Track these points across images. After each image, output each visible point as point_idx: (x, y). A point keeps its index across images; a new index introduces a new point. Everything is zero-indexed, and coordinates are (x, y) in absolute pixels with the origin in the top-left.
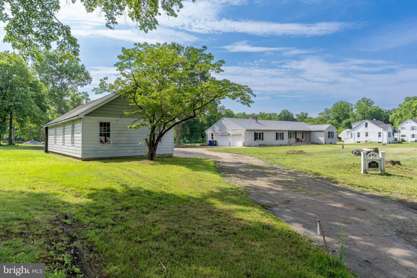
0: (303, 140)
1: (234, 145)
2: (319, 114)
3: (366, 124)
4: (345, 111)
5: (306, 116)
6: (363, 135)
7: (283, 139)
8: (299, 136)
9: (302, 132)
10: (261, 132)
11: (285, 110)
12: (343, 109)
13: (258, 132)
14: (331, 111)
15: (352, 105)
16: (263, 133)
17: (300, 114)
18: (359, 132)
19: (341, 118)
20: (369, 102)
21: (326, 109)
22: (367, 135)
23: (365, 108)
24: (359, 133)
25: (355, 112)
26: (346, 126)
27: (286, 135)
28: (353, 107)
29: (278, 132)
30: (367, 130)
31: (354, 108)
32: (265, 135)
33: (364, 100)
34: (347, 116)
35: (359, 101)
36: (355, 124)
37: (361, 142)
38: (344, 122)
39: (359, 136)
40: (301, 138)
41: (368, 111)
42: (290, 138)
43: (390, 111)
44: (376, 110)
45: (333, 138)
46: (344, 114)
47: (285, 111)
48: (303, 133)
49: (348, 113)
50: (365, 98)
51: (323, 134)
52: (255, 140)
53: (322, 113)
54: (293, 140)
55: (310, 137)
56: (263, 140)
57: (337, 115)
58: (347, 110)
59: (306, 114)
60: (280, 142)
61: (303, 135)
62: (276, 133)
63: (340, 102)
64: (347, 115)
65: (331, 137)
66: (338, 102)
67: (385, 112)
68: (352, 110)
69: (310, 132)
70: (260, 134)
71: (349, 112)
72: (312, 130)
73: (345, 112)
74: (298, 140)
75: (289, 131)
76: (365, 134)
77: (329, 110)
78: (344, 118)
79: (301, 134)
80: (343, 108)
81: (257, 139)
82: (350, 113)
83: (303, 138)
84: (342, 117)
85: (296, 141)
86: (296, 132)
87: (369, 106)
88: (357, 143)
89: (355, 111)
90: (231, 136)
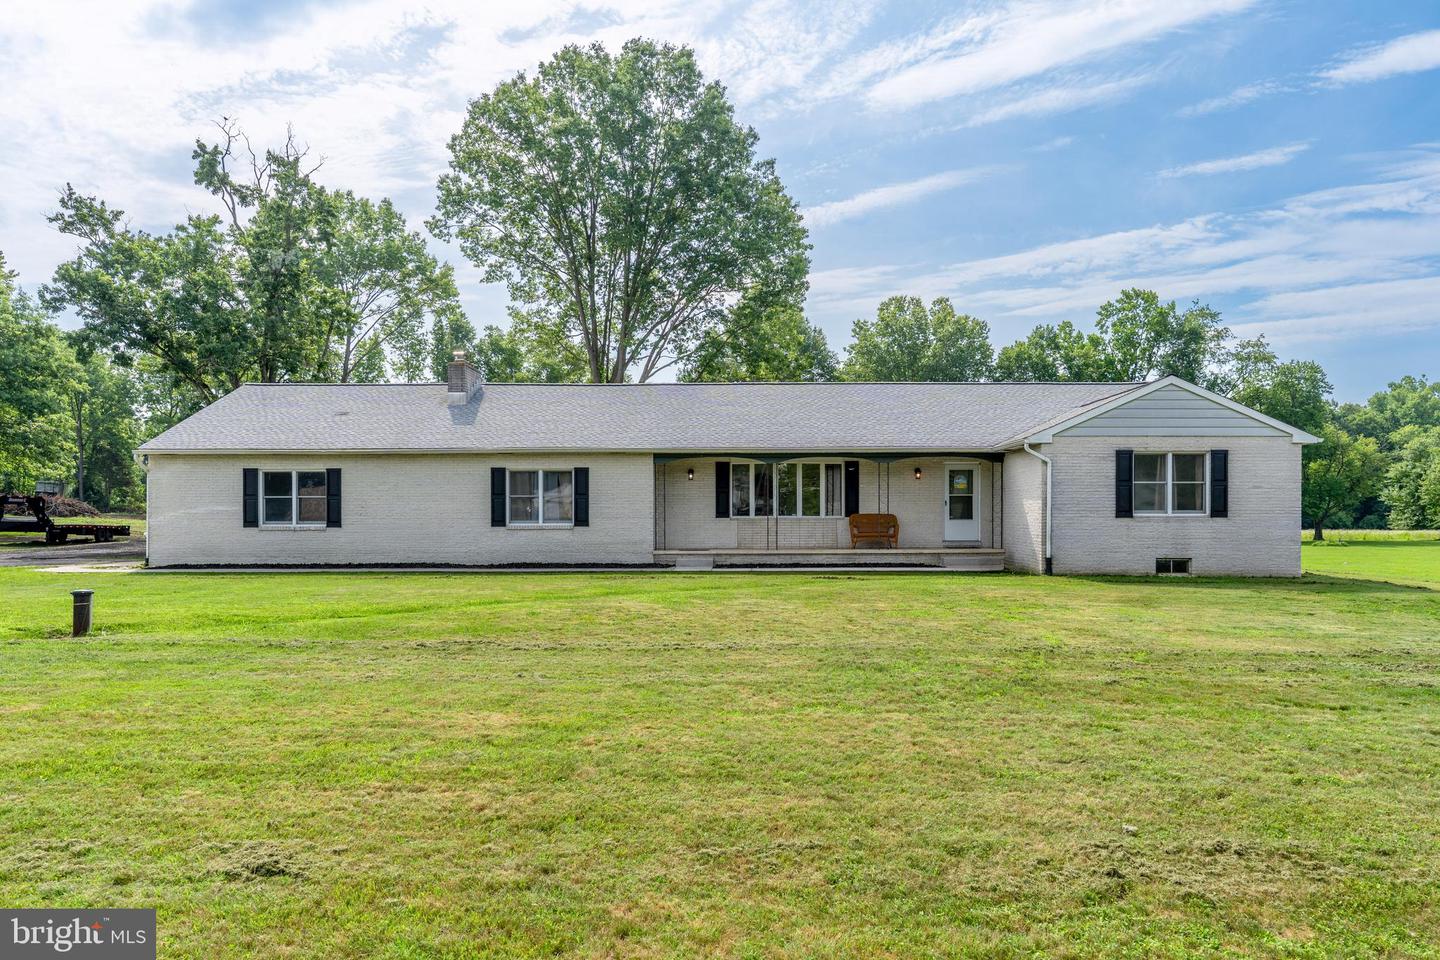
7: (583, 520)
16: (336, 473)
27: (622, 487)
29: (516, 465)
48: (965, 476)
51: (1037, 472)
52: (251, 522)
55: (1002, 505)
56: (335, 522)
62: (498, 475)
65: (1186, 506)
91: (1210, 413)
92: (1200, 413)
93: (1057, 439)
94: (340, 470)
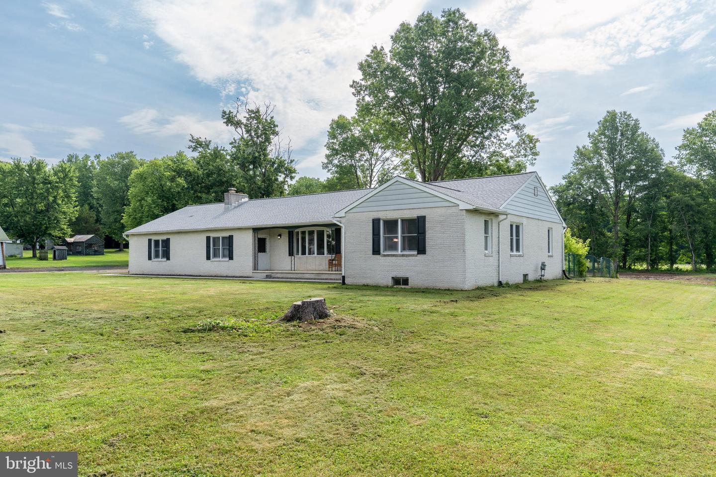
7: (232, 257)
10: (165, 238)
13: (159, 238)
27: (243, 243)
29: (213, 235)
32: (175, 245)
52: (150, 258)
56: (169, 258)
60: (219, 265)
62: (209, 239)
81: (158, 257)
91: (416, 195)
92: (412, 196)
93: (347, 214)
94: (170, 239)
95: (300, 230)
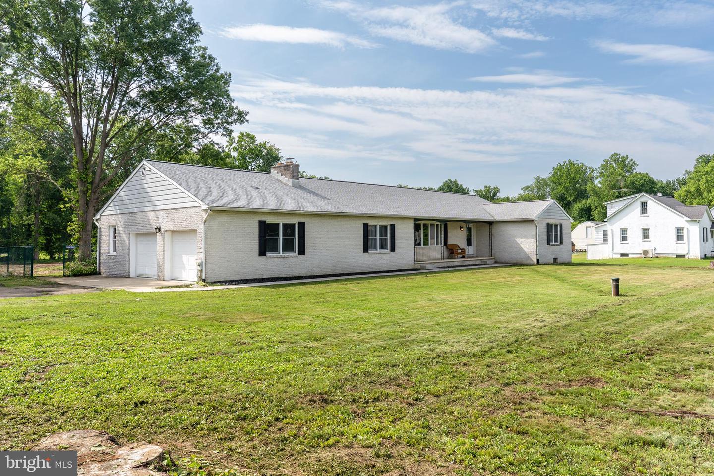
0: (471, 250)
1: (176, 275)
2: (522, 189)
3: (644, 205)
4: (577, 183)
5: (495, 194)
6: (634, 235)
7: (393, 249)
8: (457, 238)
9: (465, 225)
10: (295, 221)
11: (449, 180)
12: (574, 178)
13: (281, 221)
14: (548, 182)
15: (593, 170)
16: (302, 225)
17: (483, 189)
18: (624, 227)
19: (570, 199)
20: (627, 162)
21: (537, 179)
22: (646, 236)
23: (620, 175)
24: (624, 231)
25: (600, 185)
26: (581, 217)
27: (405, 234)
28: (595, 174)
29: (371, 222)
30: (645, 221)
31: (597, 177)
32: (314, 233)
33: (615, 158)
34: (581, 195)
35: (606, 161)
36: (615, 205)
37: (630, 256)
38: (577, 206)
39: (624, 238)
40: (462, 244)
41: (628, 182)
42: (426, 244)
43: (670, 183)
44: (644, 180)
45: (561, 243)
46: (575, 189)
47: (451, 182)
48: (469, 229)
49: (583, 188)
50: (617, 154)
51: (531, 230)
52: (262, 253)
53: (529, 187)
54: (434, 251)
55: (491, 240)
56: (302, 252)
57: (560, 190)
58: (582, 181)
59: (495, 189)
60: (379, 258)
61: (469, 234)
62: (366, 226)
63: (567, 162)
64: (581, 193)
65: (556, 241)
66: (562, 163)
67: (659, 185)
68: (592, 179)
69: (491, 223)
70: (289, 228)
71: (586, 185)
72: (498, 218)
73: (578, 186)
74: (452, 251)
75: (415, 220)
76: (640, 233)
77: (544, 180)
78: (576, 198)
79: (464, 230)
80: (572, 175)
81: (275, 249)
82: (588, 188)
83: (469, 243)
84: (571, 196)
85: (446, 254)
86: (445, 225)
87: (628, 171)
88: (619, 256)
89: (600, 182)
90: (167, 235)
93: (538, 219)
94: (304, 222)
95: (422, 223)
